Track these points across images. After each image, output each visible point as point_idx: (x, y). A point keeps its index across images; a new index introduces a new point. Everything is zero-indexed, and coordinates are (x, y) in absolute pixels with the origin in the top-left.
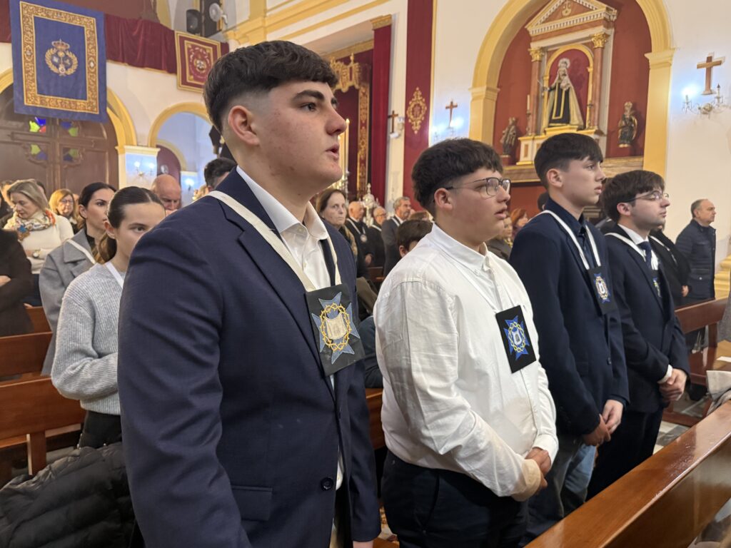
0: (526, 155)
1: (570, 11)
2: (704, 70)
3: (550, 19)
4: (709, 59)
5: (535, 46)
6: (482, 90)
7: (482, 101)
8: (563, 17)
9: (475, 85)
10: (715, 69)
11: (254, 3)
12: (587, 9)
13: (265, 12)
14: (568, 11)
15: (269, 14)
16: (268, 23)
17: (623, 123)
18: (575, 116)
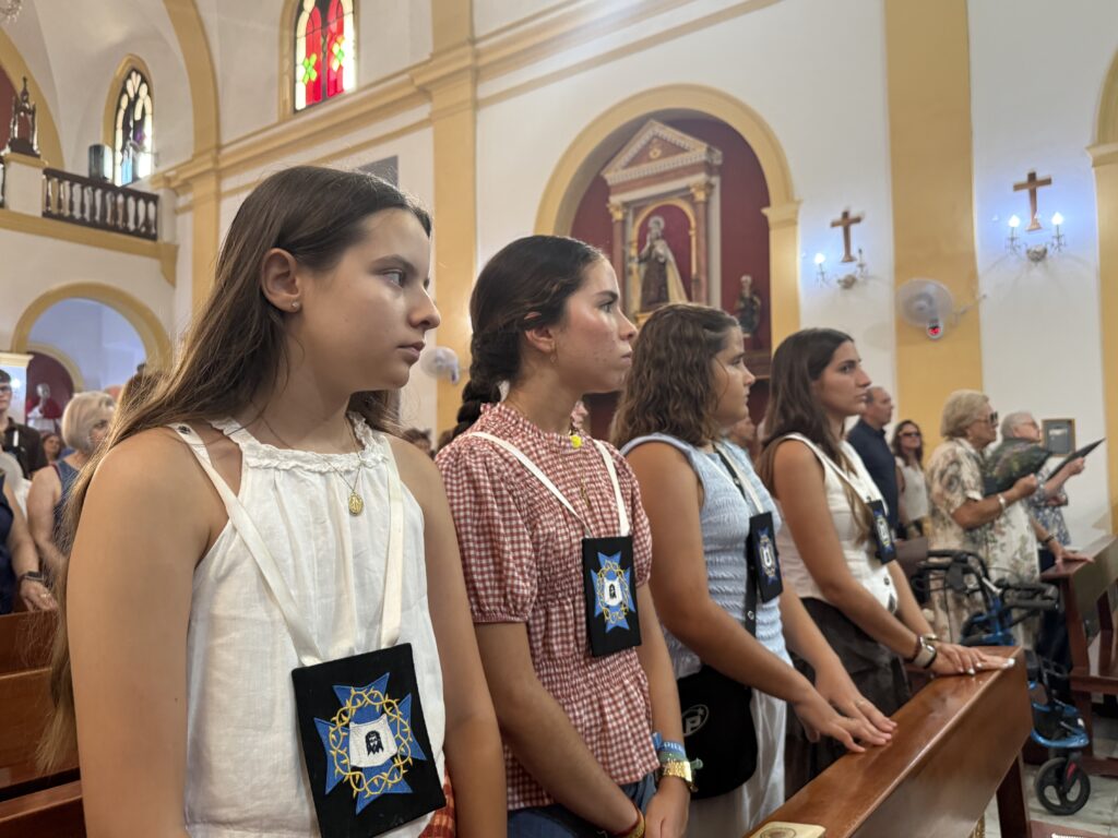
1: (660, 152)
2: (840, 230)
3: (633, 162)
4: (846, 215)
5: (615, 199)
8: (650, 160)
10: (854, 228)
11: (200, 134)
12: (681, 150)
13: (219, 147)
14: (656, 152)
15: (226, 151)
16: (224, 164)
17: (741, 305)
18: (677, 295)
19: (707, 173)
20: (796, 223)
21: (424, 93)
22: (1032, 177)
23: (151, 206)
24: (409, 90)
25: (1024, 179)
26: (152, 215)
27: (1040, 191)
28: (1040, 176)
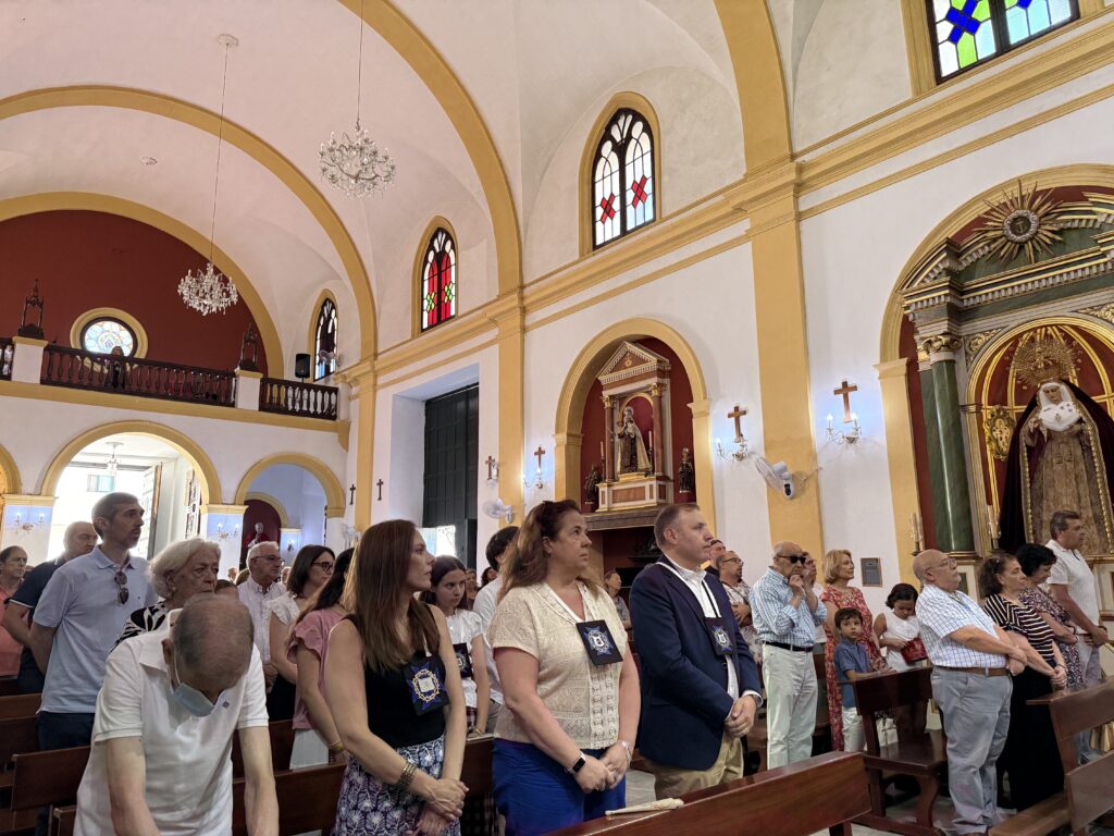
1: (631, 363)
2: (733, 419)
3: (616, 368)
4: (737, 409)
5: (606, 394)
6: (563, 437)
7: (563, 448)
8: (626, 368)
9: (558, 430)
10: (742, 418)
11: (364, 346)
12: (644, 361)
13: (376, 355)
14: (628, 362)
15: (380, 358)
16: (377, 368)
17: (680, 469)
18: (643, 462)
19: (659, 377)
20: (708, 414)
21: (493, 321)
22: (845, 384)
23: (333, 395)
24: (485, 320)
25: (840, 386)
26: (333, 402)
27: (851, 394)
28: (850, 384)
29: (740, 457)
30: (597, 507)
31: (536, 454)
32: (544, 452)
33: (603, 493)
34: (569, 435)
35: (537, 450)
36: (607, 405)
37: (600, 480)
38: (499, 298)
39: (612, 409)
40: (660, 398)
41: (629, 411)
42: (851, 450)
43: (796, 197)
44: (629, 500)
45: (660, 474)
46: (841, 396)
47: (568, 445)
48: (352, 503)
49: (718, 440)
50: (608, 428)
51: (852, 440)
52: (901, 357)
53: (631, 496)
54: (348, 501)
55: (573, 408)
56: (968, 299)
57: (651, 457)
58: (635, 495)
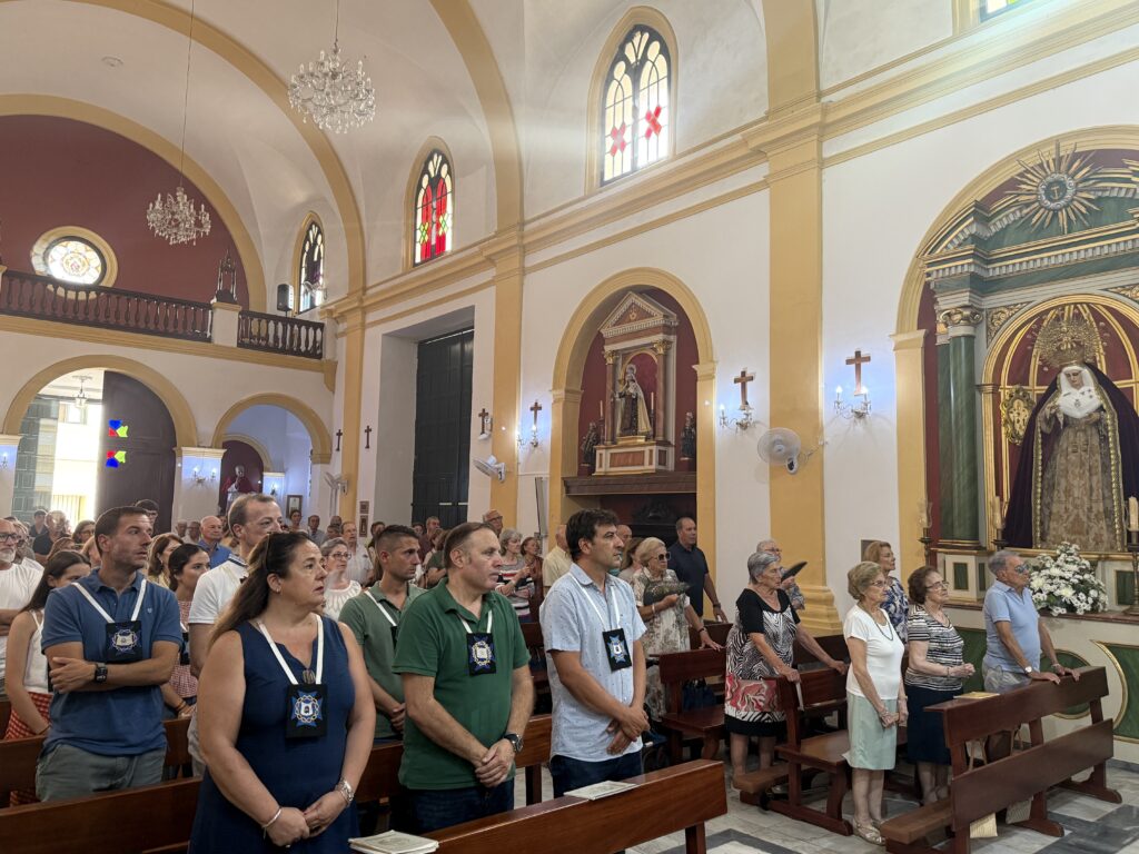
0: (601, 466)
1: (636, 316)
2: (740, 384)
3: (618, 323)
4: (743, 374)
5: (608, 348)
6: (561, 393)
7: (561, 405)
8: (630, 321)
9: (555, 388)
10: (749, 384)
11: (352, 280)
12: (649, 315)
13: (365, 289)
14: (633, 315)
15: (370, 292)
16: (366, 303)
17: (683, 435)
18: (644, 425)
19: (665, 333)
20: (714, 377)
21: (490, 261)
22: (858, 354)
23: (319, 331)
24: (480, 259)
25: (853, 356)
26: (318, 338)
27: (863, 365)
28: (863, 354)
29: (743, 426)
30: (594, 471)
31: (532, 409)
32: (540, 408)
33: (601, 455)
34: (567, 391)
35: (533, 404)
36: (610, 361)
37: (598, 441)
38: (498, 234)
39: (615, 365)
40: (666, 356)
41: (632, 369)
42: (860, 427)
43: (820, 142)
44: (627, 465)
45: (660, 438)
46: (853, 366)
47: (566, 401)
48: (338, 449)
49: (722, 407)
50: (609, 386)
51: (860, 415)
52: (919, 328)
53: (630, 461)
54: (335, 447)
55: (573, 362)
56: (994, 269)
57: (653, 420)
58: (633, 459)
